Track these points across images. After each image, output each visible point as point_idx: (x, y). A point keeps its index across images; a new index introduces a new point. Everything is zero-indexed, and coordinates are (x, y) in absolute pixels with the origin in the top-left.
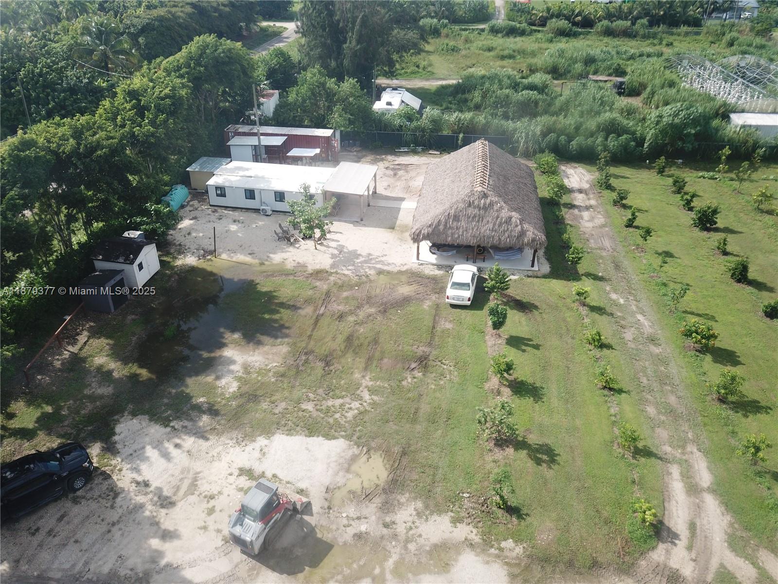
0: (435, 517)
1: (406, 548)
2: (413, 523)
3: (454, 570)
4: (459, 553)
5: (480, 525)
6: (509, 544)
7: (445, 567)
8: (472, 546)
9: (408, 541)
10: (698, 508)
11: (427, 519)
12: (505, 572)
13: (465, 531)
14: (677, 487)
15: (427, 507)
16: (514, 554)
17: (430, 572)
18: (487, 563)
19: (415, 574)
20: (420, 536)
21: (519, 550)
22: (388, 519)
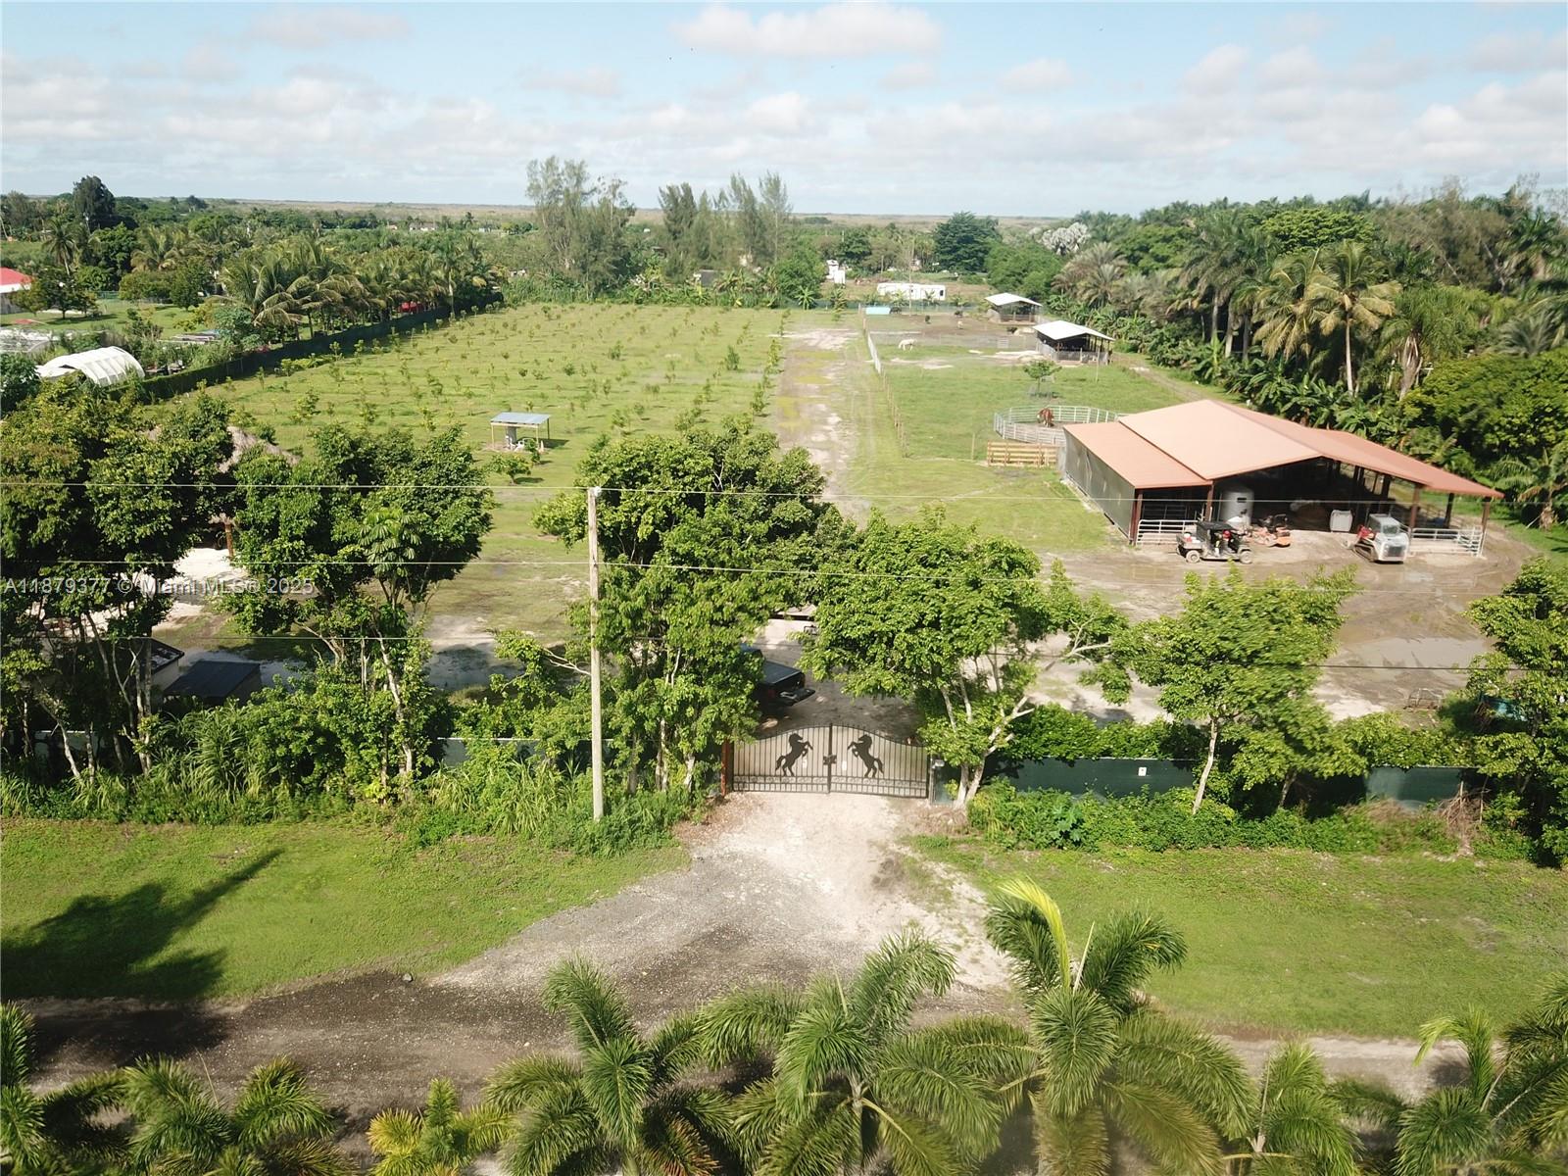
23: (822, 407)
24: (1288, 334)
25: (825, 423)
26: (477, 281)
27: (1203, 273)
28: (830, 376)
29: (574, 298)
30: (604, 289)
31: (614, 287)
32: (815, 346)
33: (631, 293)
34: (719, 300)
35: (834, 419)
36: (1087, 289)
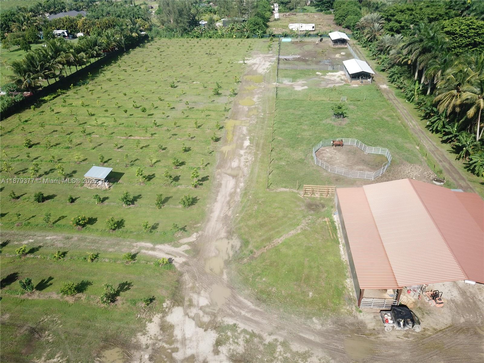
0: (147, 328)
1: (160, 340)
2: (148, 337)
3: (173, 323)
4: (166, 321)
5: (154, 313)
6: (165, 305)
7: (172, 327)
8: (163, 317)
9: (157, 339)
10: (160, 250)
11: (148, 332)
12: (177, 307)
13: (156, 319)
14: (151, 252)
15: (141, 331)
16: (169, 304)
17: (173, 331)
18: (172, 312)
19: (173, 336)
20: (155, 335)
21: (168, 302)
22: (144, 347)
23: (245, 130)
24: (450, 103)
25: (241, 147)
26: (134, 35)
27: (414, 51)
28: (255, 99)
29: (174, 36)
30: (185, 32)
31: (189, 31)
32: (256, 70)
33: (195, 34)
34: (227, 36)
35: (247, 143)
36: (367, 34)
